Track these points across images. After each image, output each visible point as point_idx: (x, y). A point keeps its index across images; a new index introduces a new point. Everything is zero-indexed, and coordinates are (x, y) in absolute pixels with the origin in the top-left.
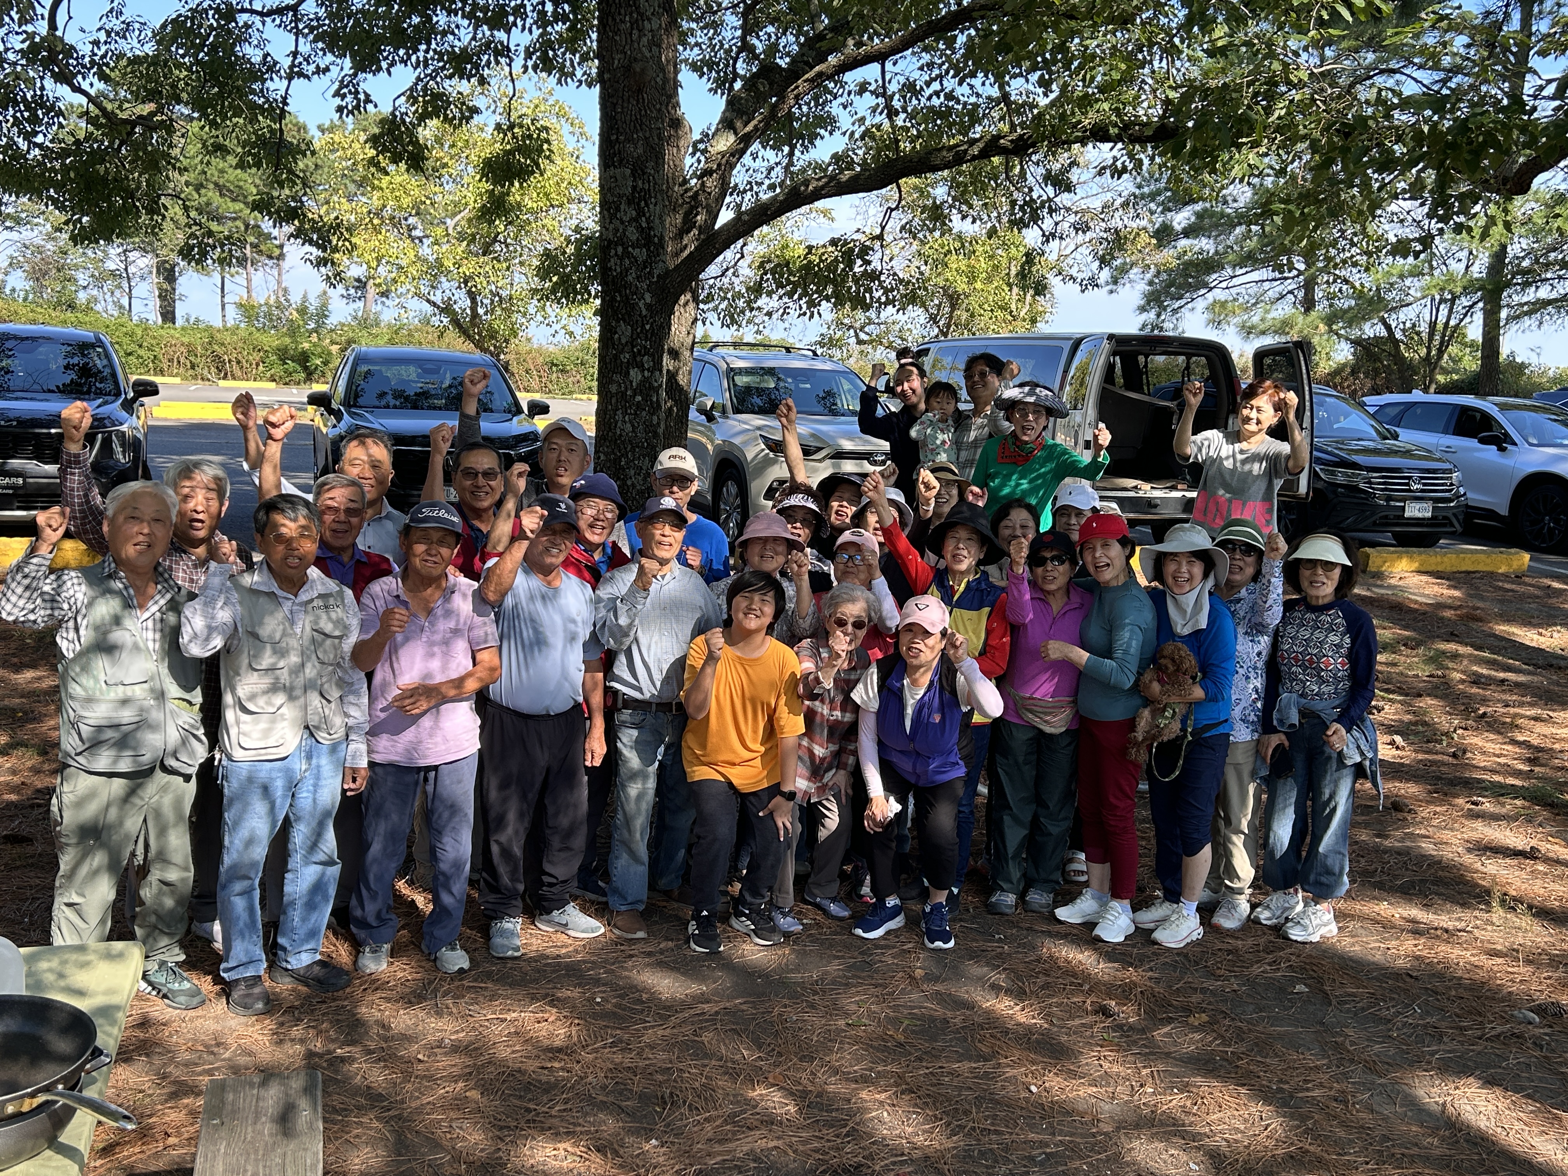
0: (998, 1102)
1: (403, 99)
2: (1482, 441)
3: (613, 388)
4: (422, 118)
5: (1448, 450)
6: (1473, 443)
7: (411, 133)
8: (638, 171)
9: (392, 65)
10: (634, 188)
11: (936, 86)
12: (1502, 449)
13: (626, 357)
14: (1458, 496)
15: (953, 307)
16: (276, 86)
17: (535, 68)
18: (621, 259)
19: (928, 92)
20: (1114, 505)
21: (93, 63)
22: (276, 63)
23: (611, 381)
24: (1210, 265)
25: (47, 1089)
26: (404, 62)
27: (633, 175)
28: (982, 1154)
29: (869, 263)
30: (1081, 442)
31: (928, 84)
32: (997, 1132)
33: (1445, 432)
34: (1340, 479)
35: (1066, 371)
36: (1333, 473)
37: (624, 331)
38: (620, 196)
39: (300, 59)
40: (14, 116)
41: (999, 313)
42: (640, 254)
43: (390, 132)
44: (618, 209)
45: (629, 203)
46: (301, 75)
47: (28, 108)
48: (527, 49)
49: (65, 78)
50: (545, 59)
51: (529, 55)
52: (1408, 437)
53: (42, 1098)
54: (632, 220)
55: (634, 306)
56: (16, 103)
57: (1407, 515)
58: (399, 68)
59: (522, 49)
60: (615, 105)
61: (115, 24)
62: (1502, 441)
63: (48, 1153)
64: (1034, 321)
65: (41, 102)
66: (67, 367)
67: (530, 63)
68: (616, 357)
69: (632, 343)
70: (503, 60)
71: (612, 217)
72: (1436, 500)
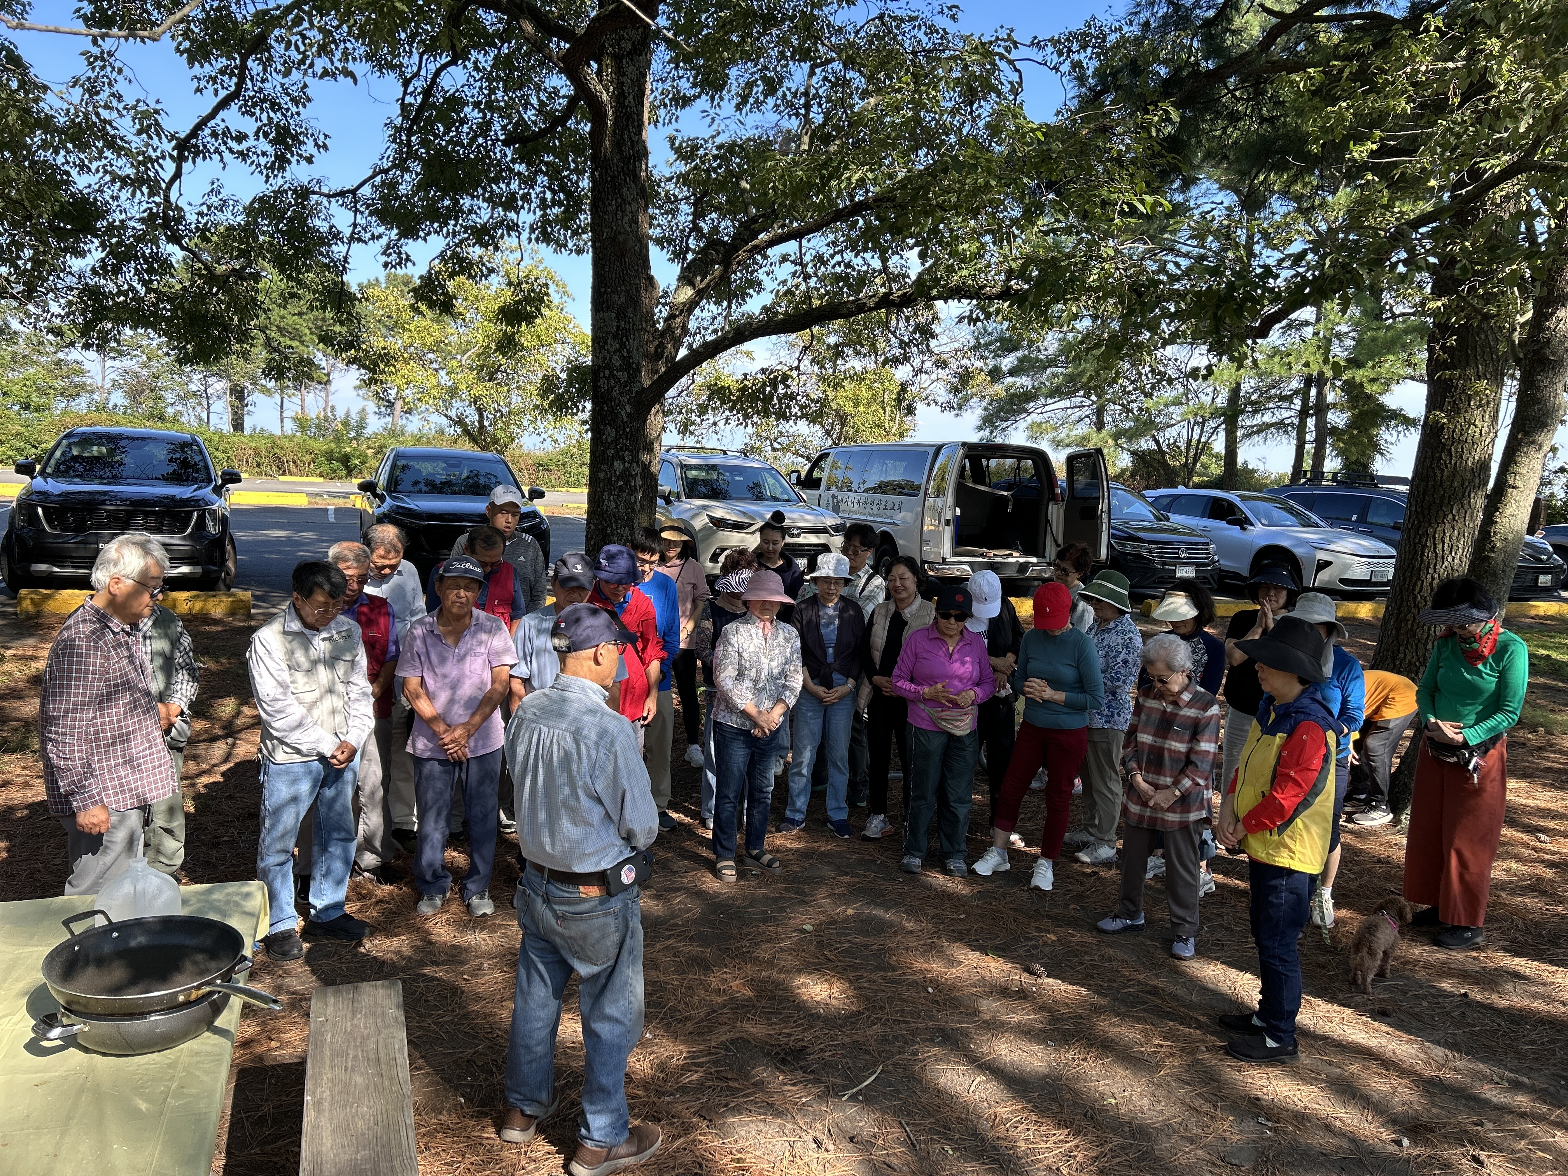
0: (904, 1000)
1: (437, 261)
2: (1229, 523)
3: (601, 475)
4: (452, 275)
5: (1205, 529)
6: (1223, 524)
7: (443, 287)
8: (621, 314)
9: (429, 233)
10: (618, 327)
11: (838, 258)
12: (1243, 529)
13: (611, 452)
14: (1213, 562)
15: (843, 425)
16: (339, 250)
17: (537, 239)
18: (608, 379)
19: (833, 262)
20: (967, 568)
21: (197, 228)
22: (339, 233)
23: (600, 470)
24: (1028, 396)
25: (208, 983)
26: (437, 232)
27: (617, 317)
28: (895, 1038)
29: (788, 387)
30: (943, 521)
31: (832, 256)
32: (905, 1022)
33: (1203, 516)
34: (1129, 550)
35: (931, 469)
36: (1124, 545)
37: (610, 433)
38: (607, 333)
39: (359, 228)
40: (136, 269)
41: (877, 430)
42: (623, 376)
43: (426, 285)
44: (606, 343)
45: (614, 338)
46: (360, 240)
47: (146, 261)
48: (531, 226)
49: (175, 239)
50: (544, 233)
51: (532, 230)
52: (1177, 519)
53: (206, 989)
54: (616, 351)
55: (617, 415)
56: (136, 258)
57: (1178, 575)
58: (433, 238)
59: (527, 226)
60: (604, 266)
61: (214, 200)
62: (1243, 523)
63: (207, 1034)
64: (901, 435)
65: (156, 257)
66: (171, 460)
67: (533, 236)
68: (604, 452)
69: (616, 441)
70: (513, 234)
71: (601, 348)
72: (1198, 565)
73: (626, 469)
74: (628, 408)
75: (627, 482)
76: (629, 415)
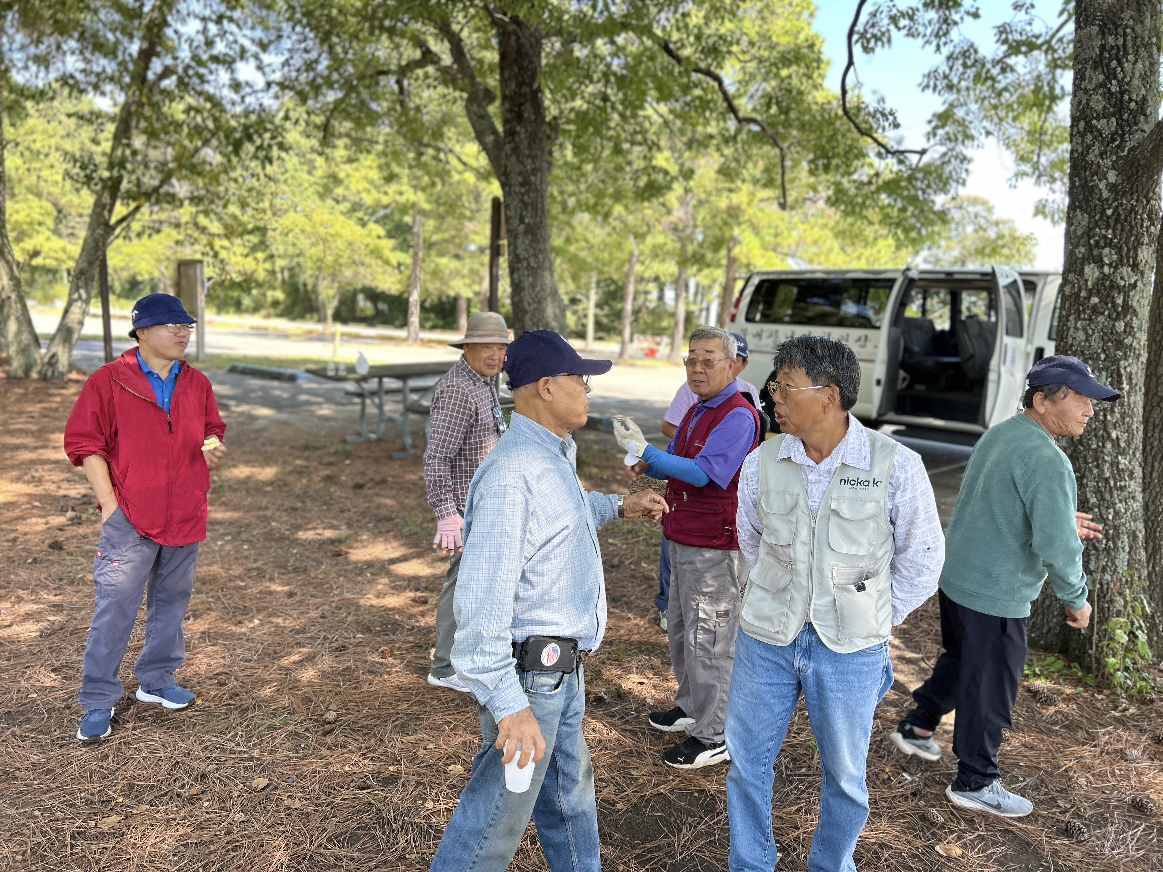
73: (1104, 277)
74: (1112, 177)
75: (1107, 299)
76: (1112, 188)
